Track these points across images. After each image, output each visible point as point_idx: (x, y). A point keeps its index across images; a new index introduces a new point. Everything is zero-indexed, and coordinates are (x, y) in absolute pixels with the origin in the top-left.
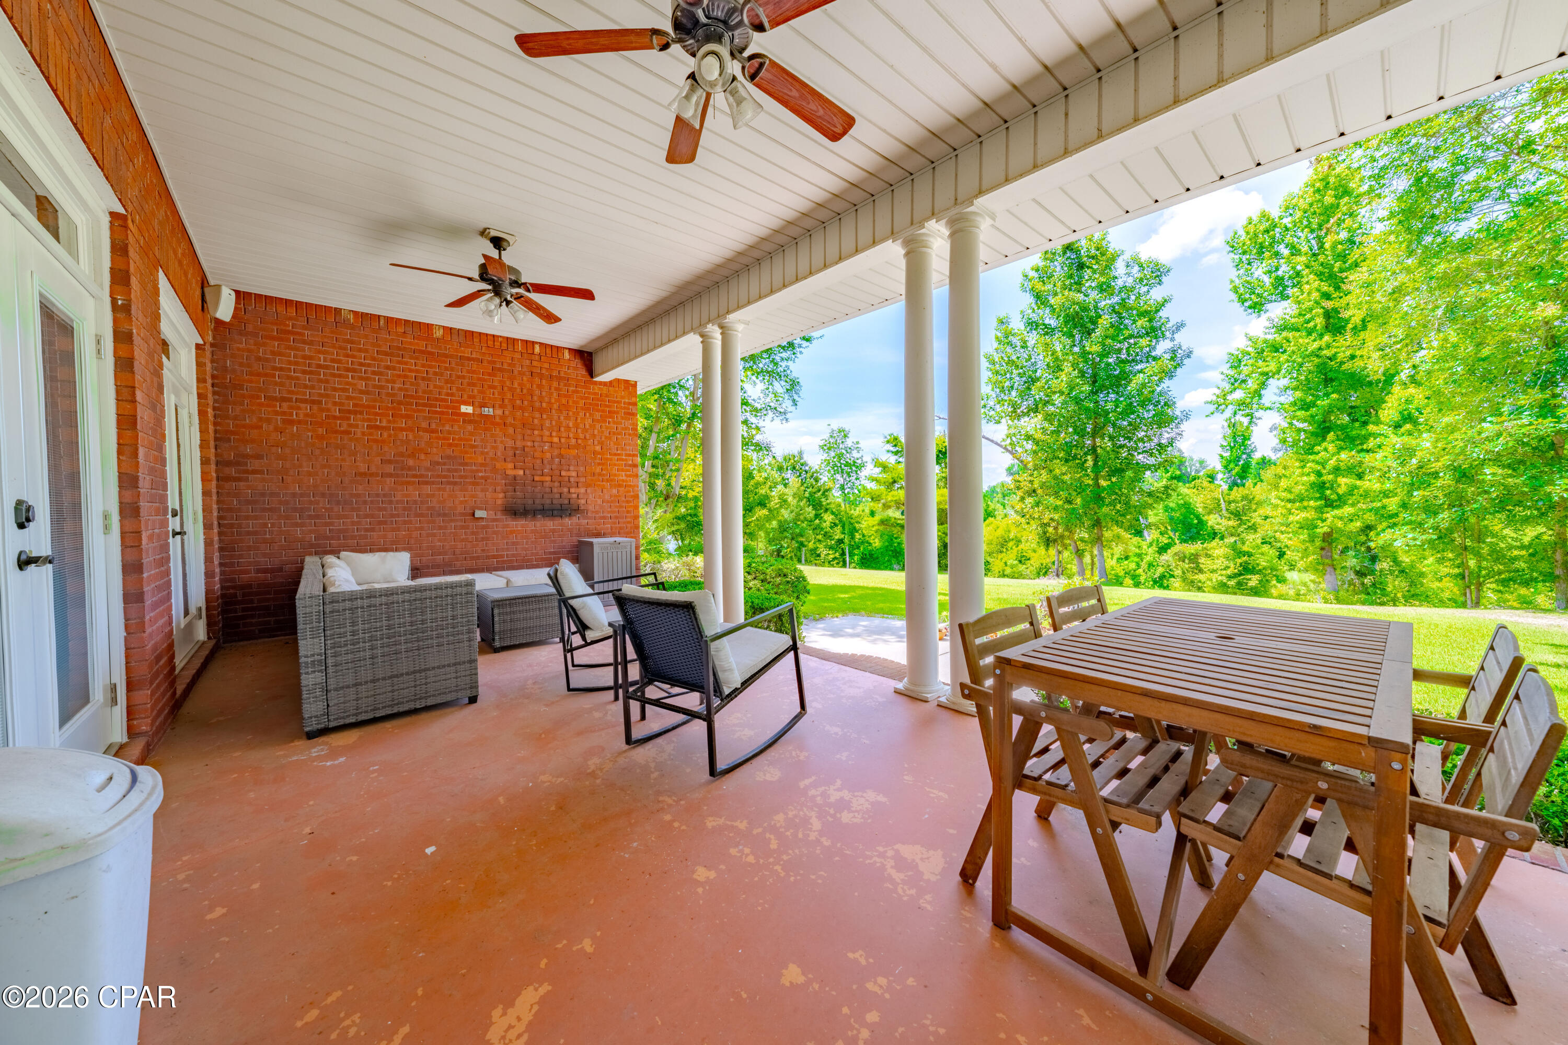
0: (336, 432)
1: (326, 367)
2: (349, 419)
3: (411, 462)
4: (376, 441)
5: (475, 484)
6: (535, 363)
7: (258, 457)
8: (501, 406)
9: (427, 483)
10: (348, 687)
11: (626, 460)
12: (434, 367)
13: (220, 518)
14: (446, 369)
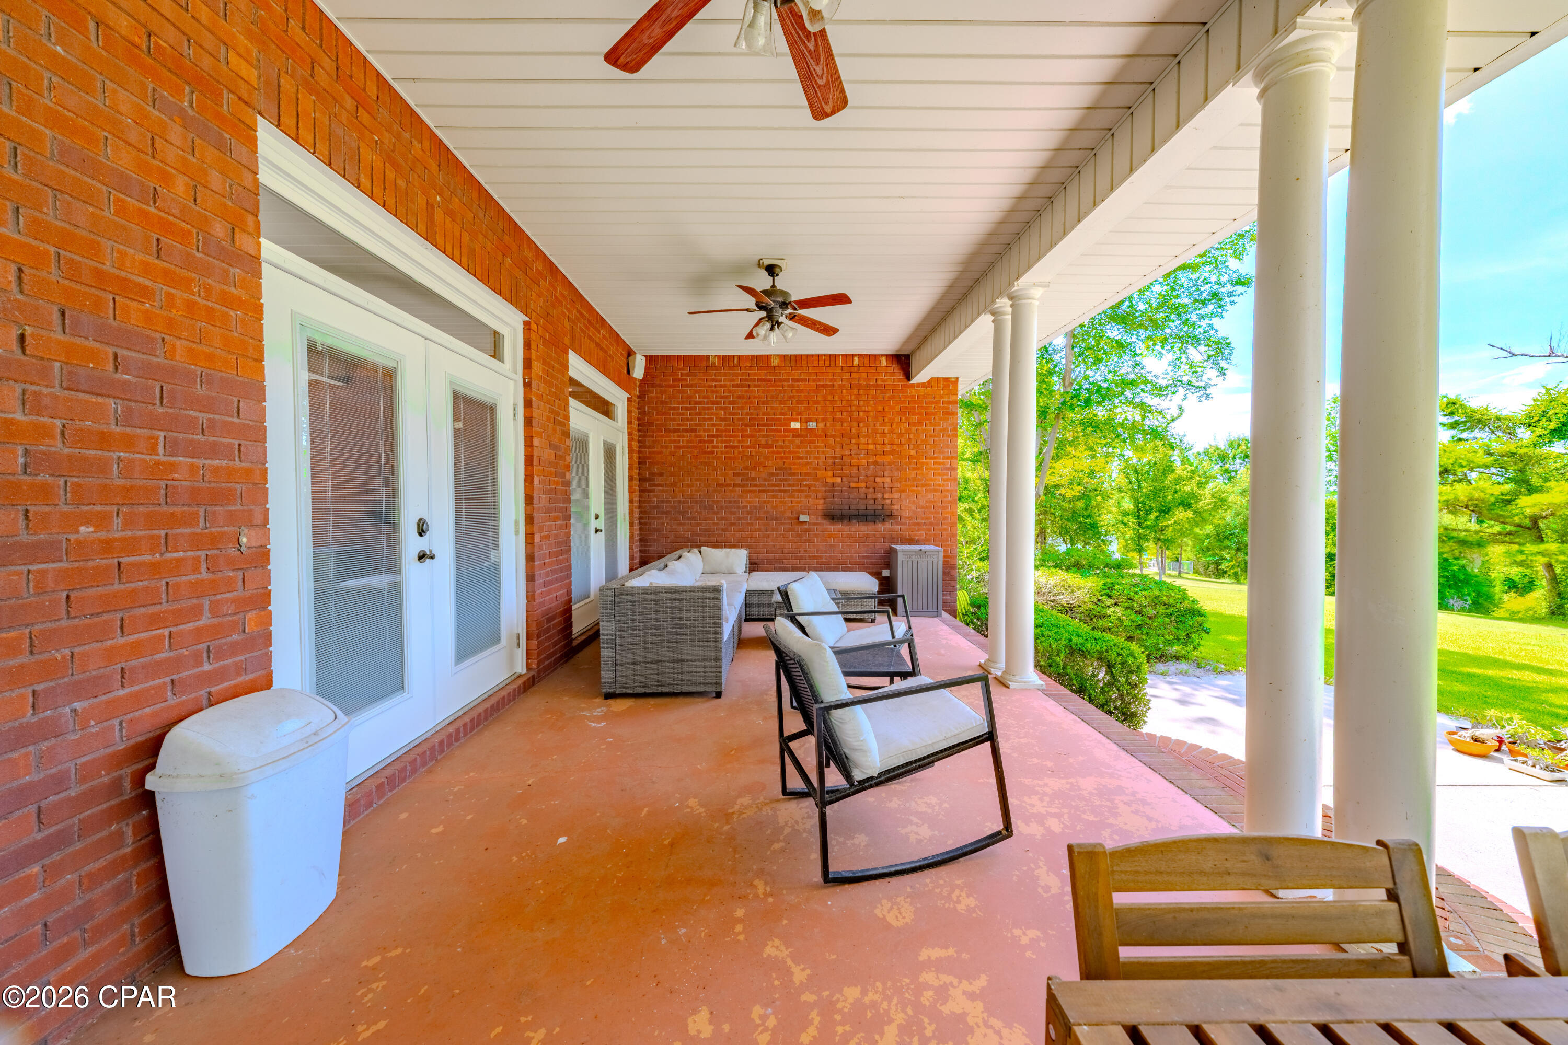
0: (705, 453)
1: (700, 403)
2: (713, 442)
3: (753, 474)
4: (730, 458)
5: (801, 491)
6: (854, 375)
7: (661, 474)
8: (823, 420)
9: (764, 491)
10: (628, 664)
11: (943, 463)
12: (771, 391)
13: (640, 518)
14: (780, 392)
